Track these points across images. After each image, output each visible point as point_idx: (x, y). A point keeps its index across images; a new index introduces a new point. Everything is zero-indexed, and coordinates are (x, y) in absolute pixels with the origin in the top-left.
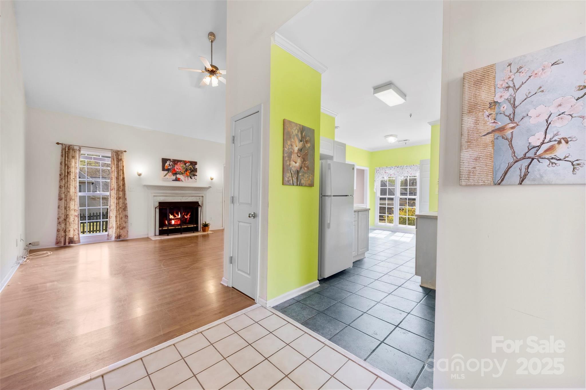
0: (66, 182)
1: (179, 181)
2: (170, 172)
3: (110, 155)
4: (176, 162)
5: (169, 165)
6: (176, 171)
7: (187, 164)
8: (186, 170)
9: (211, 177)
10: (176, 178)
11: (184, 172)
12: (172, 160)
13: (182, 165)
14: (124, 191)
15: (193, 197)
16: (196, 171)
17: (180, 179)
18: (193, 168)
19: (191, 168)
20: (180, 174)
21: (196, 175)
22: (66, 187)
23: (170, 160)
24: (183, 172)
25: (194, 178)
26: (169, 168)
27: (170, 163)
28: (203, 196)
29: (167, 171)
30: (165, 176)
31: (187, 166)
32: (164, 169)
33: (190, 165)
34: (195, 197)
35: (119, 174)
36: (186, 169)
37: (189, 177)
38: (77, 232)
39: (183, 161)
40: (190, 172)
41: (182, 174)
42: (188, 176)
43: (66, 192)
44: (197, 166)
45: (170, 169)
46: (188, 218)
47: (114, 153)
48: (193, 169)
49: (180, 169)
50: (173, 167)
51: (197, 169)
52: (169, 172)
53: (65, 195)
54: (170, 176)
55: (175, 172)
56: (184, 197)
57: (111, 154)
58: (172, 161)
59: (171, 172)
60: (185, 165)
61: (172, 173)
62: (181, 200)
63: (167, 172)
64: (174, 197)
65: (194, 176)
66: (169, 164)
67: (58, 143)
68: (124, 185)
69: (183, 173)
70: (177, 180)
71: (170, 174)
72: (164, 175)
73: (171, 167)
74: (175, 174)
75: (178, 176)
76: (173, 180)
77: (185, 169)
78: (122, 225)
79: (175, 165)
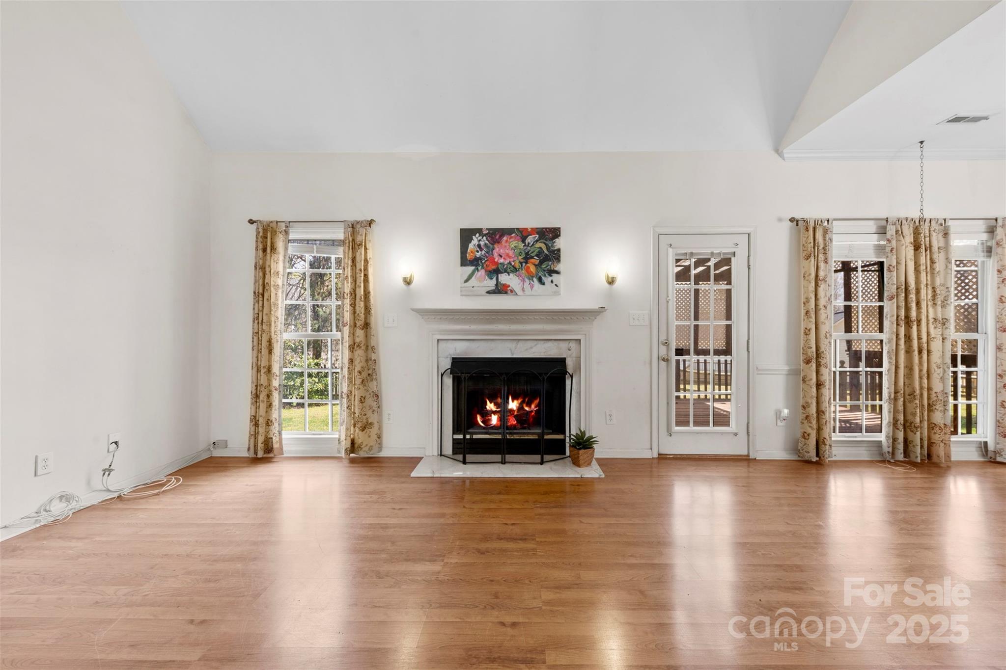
0: (261, 309)
1: (506, 293)
2: (480, 268)
3: (341, 236)
4: (497, 237)
5: (479, 246)
6: (497, 263)
7: (530, 239)
8: (527, 258)
9: (608, 277)
10: (497, 285)
11: (521, 263)
12: (487, 231)
13: (514, 244)
14: (366, 326)
15: (550, 344)
16: (558, 259)
17: (509, 288)
18: (548, 248)
19: (541, 248)
20: (509, 270)
21: (558, 273)
22: (260, 319)
23: (479, 231)
24: (518, 265)
25: (552, 282)
26: (478, 255)
27: (480, 240)
28: (580, 340)
29: (472, 266)
30: (466, 281)
31: (528, 246)
32: (464, 262)
33: (537, 241)
34: (556, 343)
35: (358, 283)
36: (527, 254)
37: (535, 279)
38: (277, 429)
39: (518, 229)
40: (537, 262)
41: (515, 270)
42: (531, 278)
43: (260, 333)
44: (560, 243)
45: (480, 259)
46: (532, 411)
47: (349, 229)
48: (546, 252)
49: (510, 257)
50: (490, 251)
51: (559, 250)
52: (478, 269)
53: (259, 338)
54: (480, 280)
55: (494, 267)
56: (521, 344)
57: (344, 233)
58: (485, 235)
59: (483, 268)
60: (523, 241)
61: (486, 271)
62: (513, 354)
63: (473, 268)
64: (493, 345)
65: (551, 276)
66: (477, 243)
67: (251, 222)
68: (367, 309)
69: (517, 267)
70: (501, 290)
71: (482, 272)
72: (465, 279)
73: (483, 252)
74: (495, 272)
75: (504, 278)
76: (488, 292)
77: (523, 255)
78: (365, 417)
79: (496, 246)
